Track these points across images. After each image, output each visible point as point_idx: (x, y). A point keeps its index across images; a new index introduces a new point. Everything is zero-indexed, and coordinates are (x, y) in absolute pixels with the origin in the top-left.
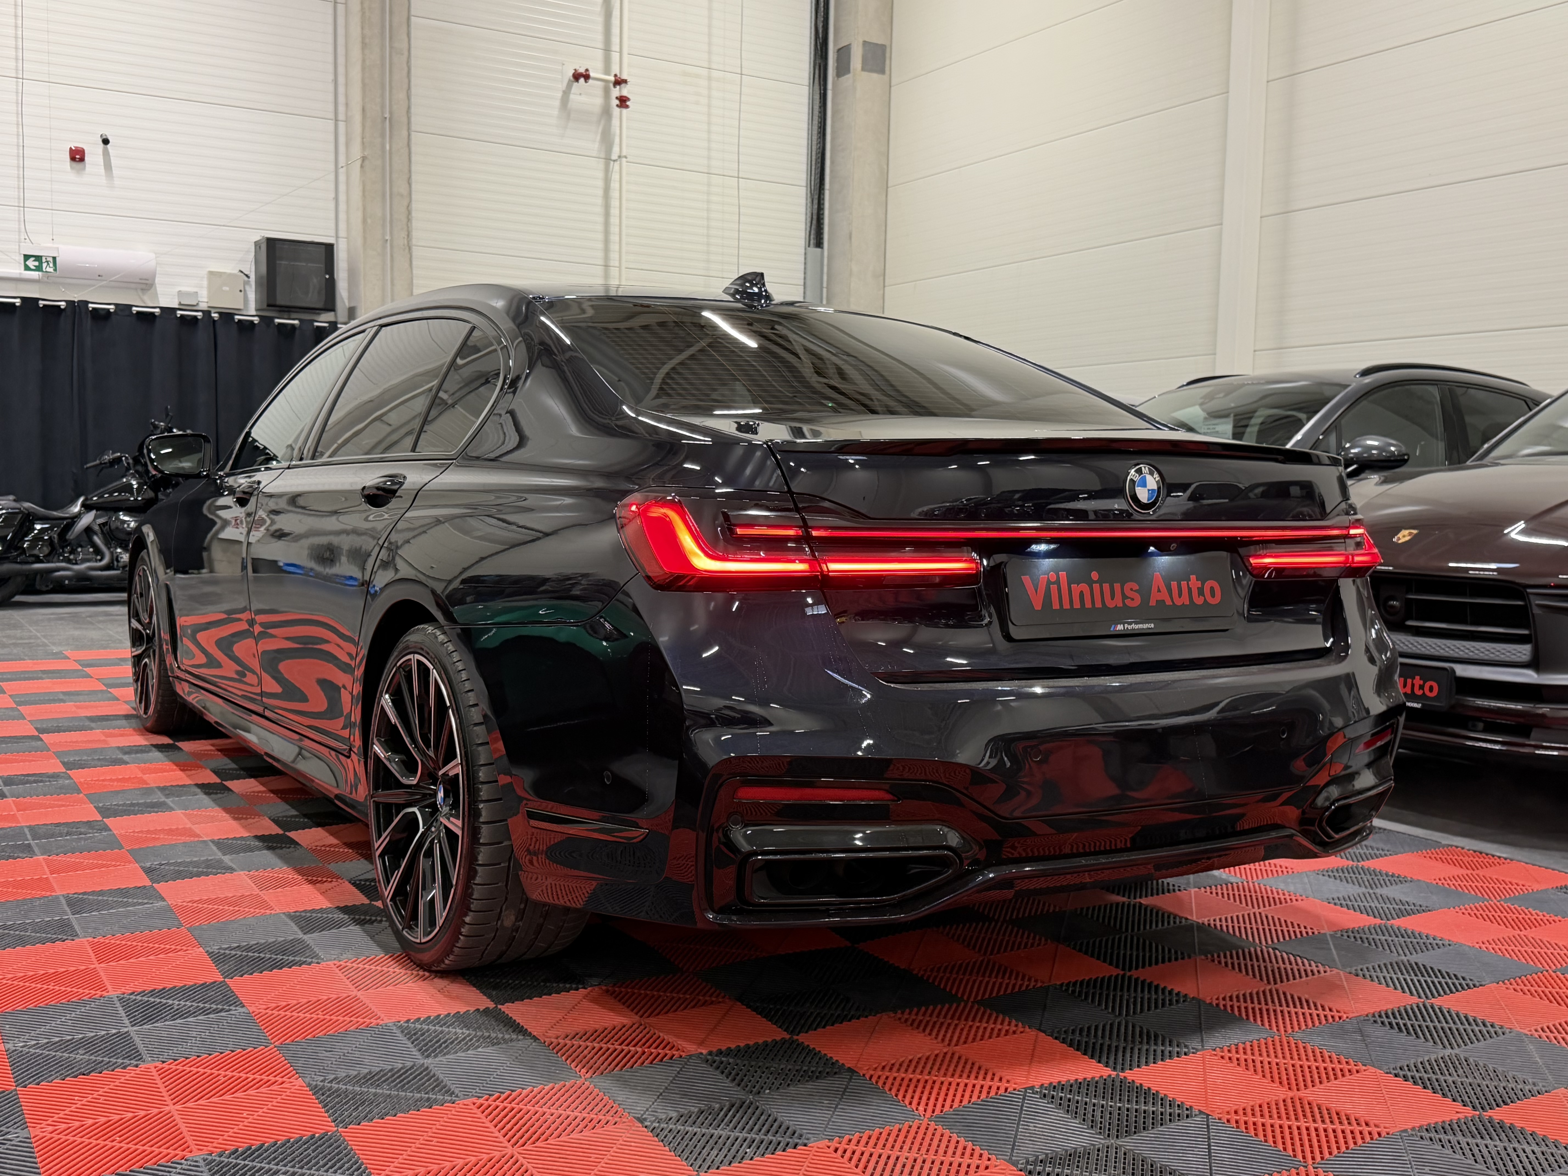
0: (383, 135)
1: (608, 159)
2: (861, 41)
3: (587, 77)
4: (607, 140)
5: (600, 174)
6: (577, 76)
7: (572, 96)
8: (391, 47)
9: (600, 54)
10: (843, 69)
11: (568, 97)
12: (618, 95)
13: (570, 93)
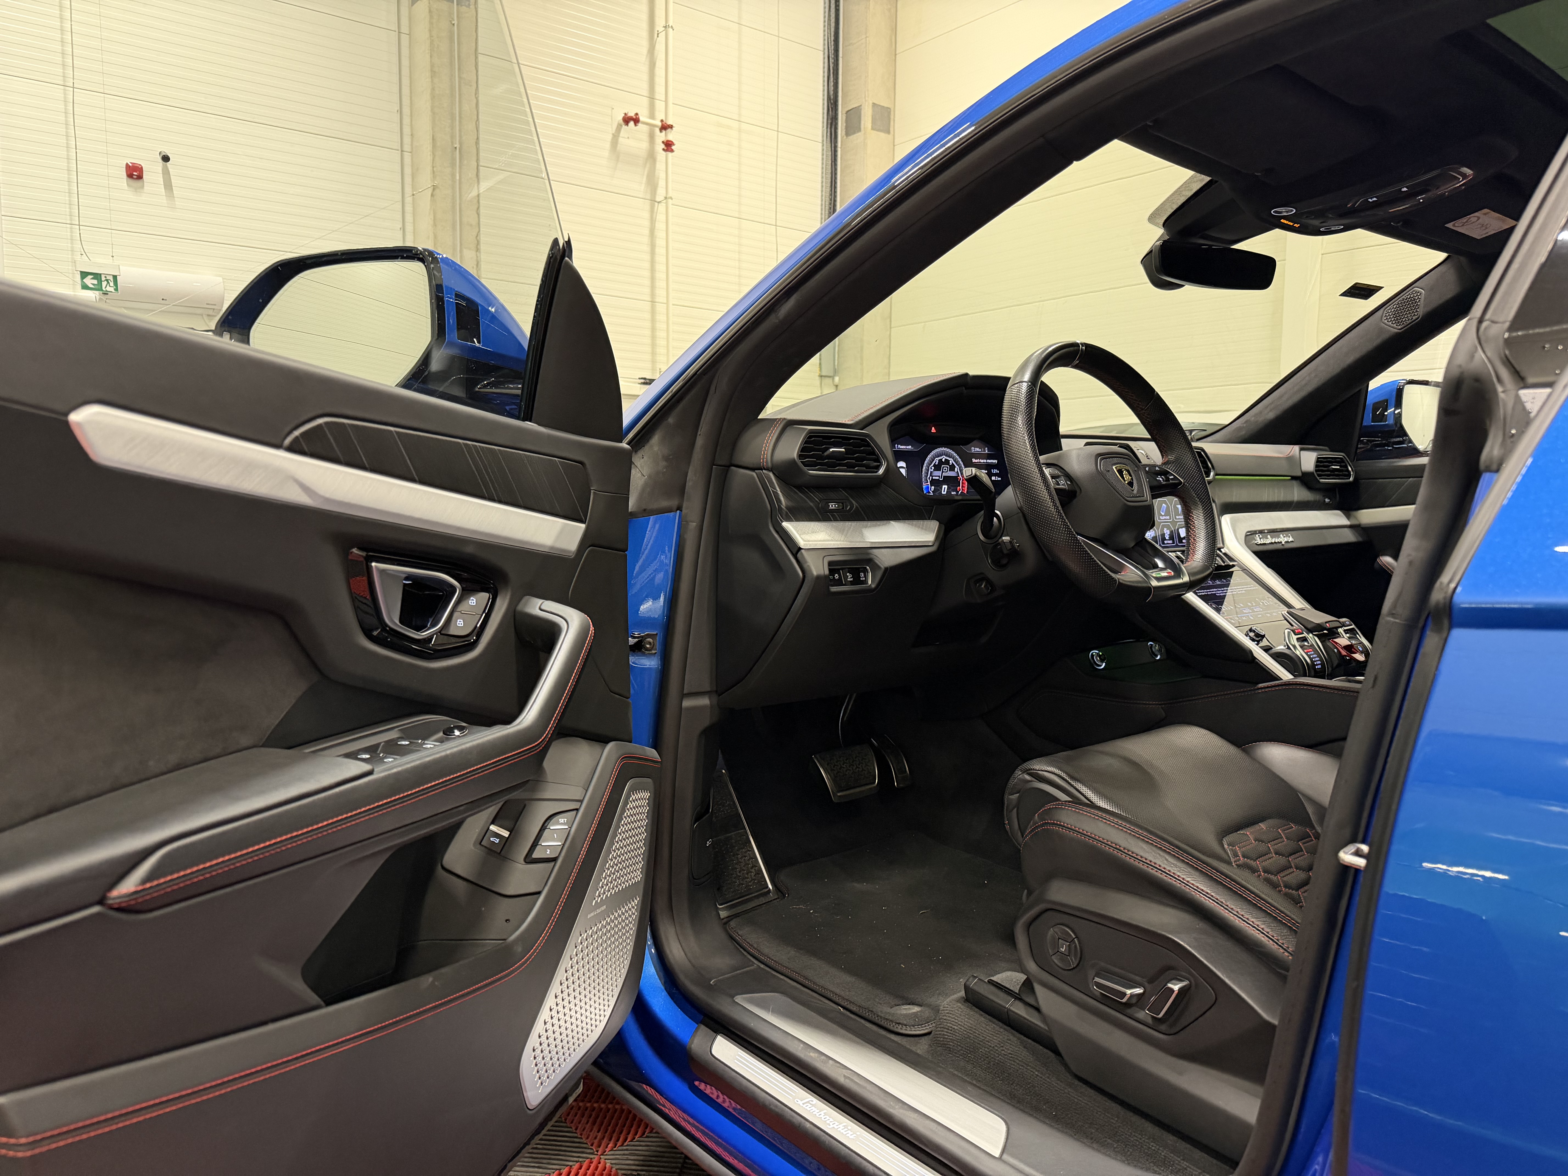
0: (453, 165)
1: (653, 201)
2: (871, 102)
3: (636, 121)
4: (652, 183)
5: (647, 215)
6: (627, 120)
7: (621, 140)
8: (460, 77)
9: (645, 101)
10: (853, 127)
11: (617, 140)
12: (664, 139)
13: (619, 136)
